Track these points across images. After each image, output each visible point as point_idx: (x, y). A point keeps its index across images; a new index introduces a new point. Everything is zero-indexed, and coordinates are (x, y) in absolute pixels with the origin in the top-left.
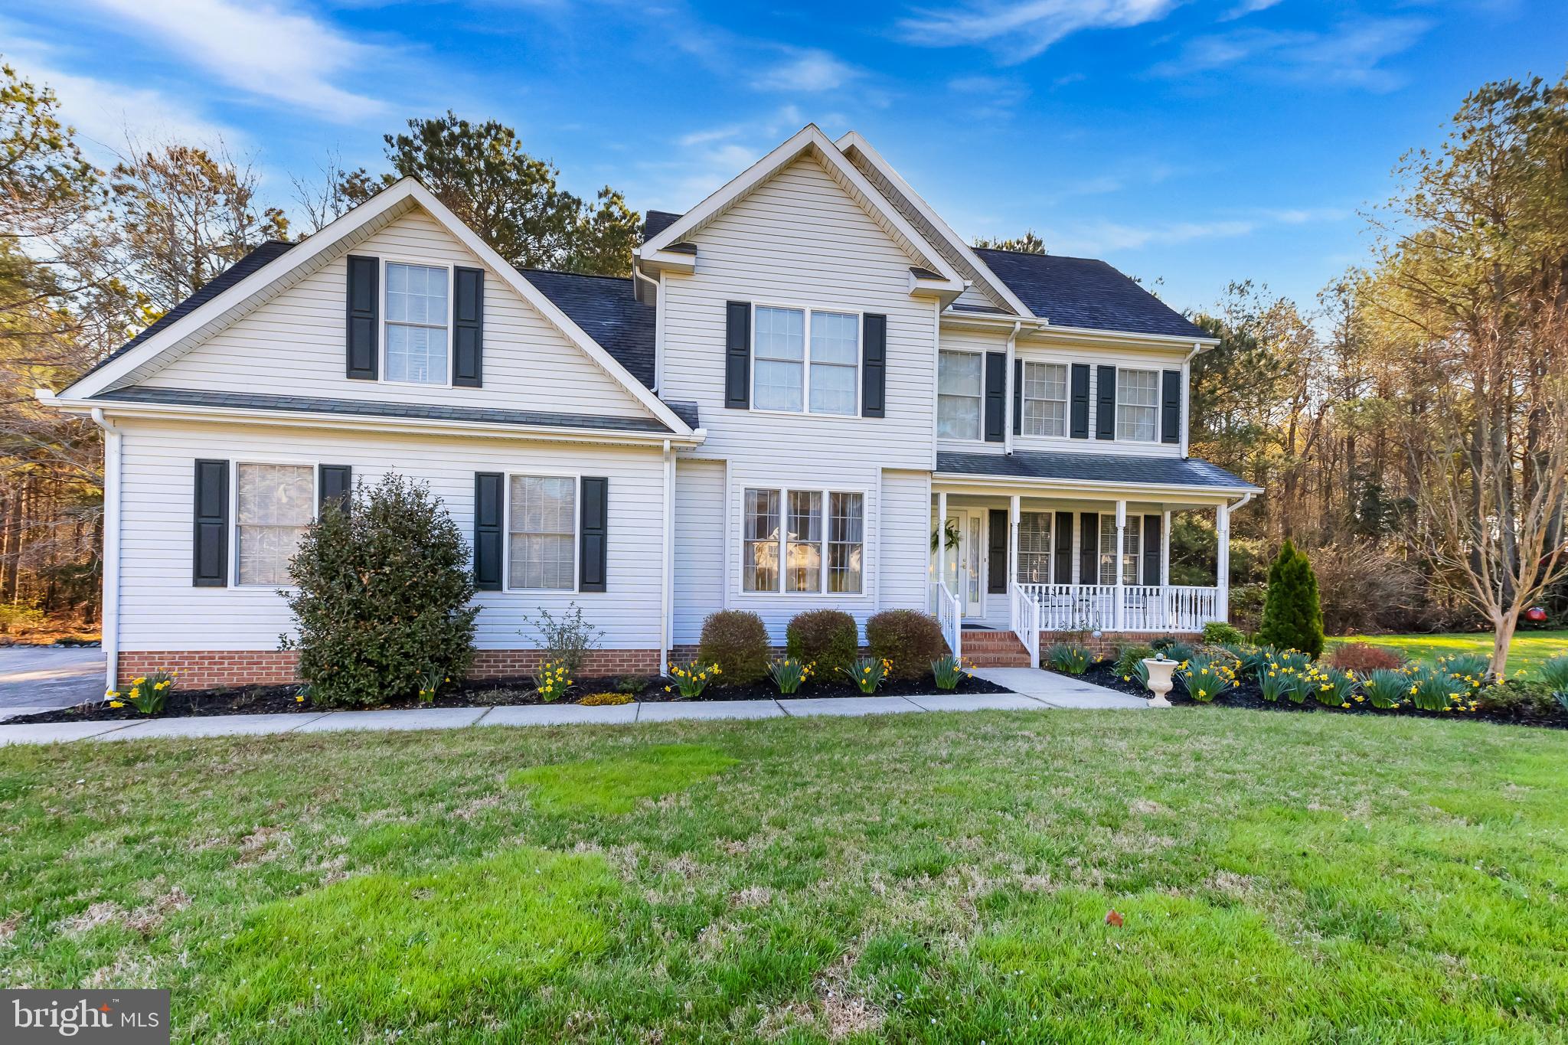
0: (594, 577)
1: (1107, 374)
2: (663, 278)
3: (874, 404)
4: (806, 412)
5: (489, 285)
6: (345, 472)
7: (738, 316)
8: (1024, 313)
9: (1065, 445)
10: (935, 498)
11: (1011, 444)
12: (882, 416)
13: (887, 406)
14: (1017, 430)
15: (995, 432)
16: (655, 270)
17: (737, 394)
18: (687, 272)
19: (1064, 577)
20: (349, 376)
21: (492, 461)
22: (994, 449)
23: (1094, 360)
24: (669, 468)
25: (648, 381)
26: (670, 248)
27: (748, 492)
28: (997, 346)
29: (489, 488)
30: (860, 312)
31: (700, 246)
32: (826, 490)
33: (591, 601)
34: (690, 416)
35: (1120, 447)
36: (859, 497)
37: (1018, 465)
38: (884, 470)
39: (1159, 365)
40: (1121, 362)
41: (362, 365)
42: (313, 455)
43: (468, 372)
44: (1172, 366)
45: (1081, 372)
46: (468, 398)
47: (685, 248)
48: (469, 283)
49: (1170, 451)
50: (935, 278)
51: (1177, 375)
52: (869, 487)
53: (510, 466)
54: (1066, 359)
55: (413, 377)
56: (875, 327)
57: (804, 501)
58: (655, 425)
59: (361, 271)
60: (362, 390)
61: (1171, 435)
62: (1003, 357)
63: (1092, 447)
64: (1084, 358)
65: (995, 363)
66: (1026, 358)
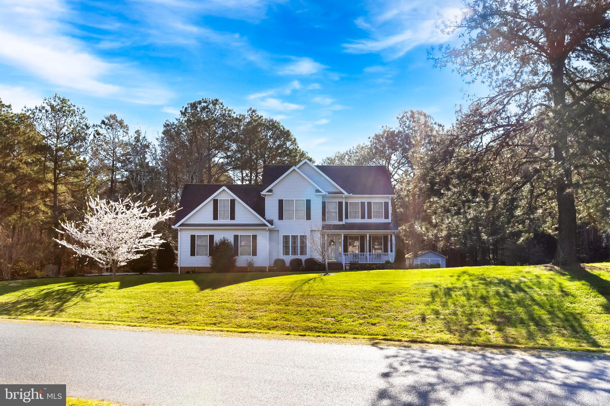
0: (254, 253)
1: (369, 204)
2: (266, 197)
3: (308, 217)
4: (295, 220)
5: (236, 203)
7: (281, 202)
8: (346, 194)
9: (359, 220)
10: (323, 236)
11: (344, 221)
12: (310, 220)
13: (311, 218)
14: (346, 218)
15: (341, 219)
16: (265, 195)
17: (281, 217)
18: (271, 195)
19: (362, 251)
20: (214, 220)
21: (237, 233)
22: (341, 223)
23: (366, 201)
24: (268, 233)
25: (264, 217)
26: (268, 192)
27: (283, 236)
28: (341, 201)
29: (236, 237)
30: (305, 199)
31: (273, 190)
32: (299, 235)
33: (254, 257)
34: (272, 223)
35: (374, 220)
36: (306, 236)
37: (347, 227)
38: (311, 230)
39: (383, 201)
40: (373, 201)
41: (215, 217)
42: (208, 233)
43: (233, 217)
44: (387, 201)
45: (363, 204)
46: (233, 222)
47: (270, 191)
48: (233, 202)
49: (386, 221)
50: (320, 192)
51: (388, 203)
52: (308, 234)
53: (239, 233)
54: (359, 201)
55: (224, 219)
56: (308, 202)
57: (294, 237)
58: (265, 225)
59: (216, 202)
60: (216, 222)
61: (387, 217)
62: (342, 202)
63: (366, 221)
64: (363, 200)
65: (340, 204)
66: (349, 201)
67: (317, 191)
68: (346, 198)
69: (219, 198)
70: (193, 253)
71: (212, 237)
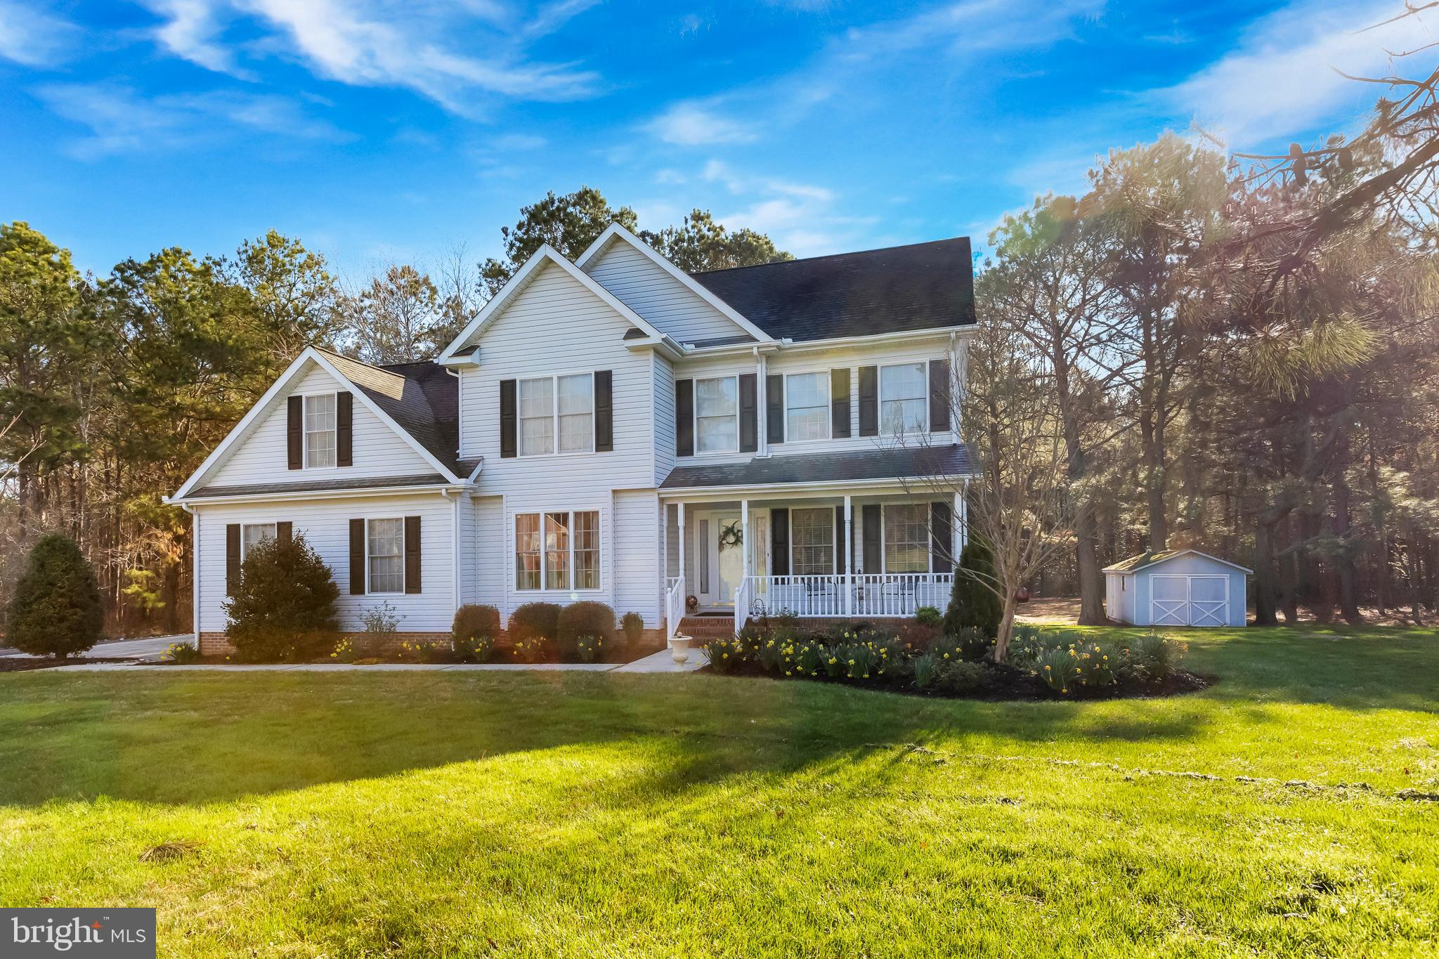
0: (414, 585)
1: (868, 374)
2: (460, 372)
3: (604, 441)
4: (556, 453)
6: (289, 527)
7: (508, 389)
8: (763, 338)
9: (830, 445)
11: (766, 452)
12: (611, 449)
13: (614, 441)
14: (775, 436)
15: (748, 444)
16: (453, 369)
17: (508, 447)
18: (472, 366)
20: (290, 468)
21: (358, 512)
22: (749, 457)
23: (852, 363)
24: (454, 507)
26: (457, 353)
27: (516, 517)
28: (747, 369)
29: (357, 529)
30: (592, 371)
31: (482, 346)
32: (572, 510)
33: (412, 600)
35: (885, 441)
36: (598, 514)
38: (614, 492)
39: (924, 356)
40: (882, 360)
41: (295, 461)
42: (275, 517)
43: (345, 458)
44: (939, 355)
45: (840, 377)
46: (344, 473)
47: (470, 351)
48: (346, 401)
49: (941, 440)
50: (642, 336)
52: (601, 505)
53: (366, 513)
54: (824, 365)
55: (318, 464)
56: (605, 380)
57: (555, 520)
59: (295, 405)
60: (295, 476)
61: (941, 424)
62: (755, 376)
63: (856, 444)
64: (840, 363)
65: (747, 383)
66: (787, 371)
67: (635, 333)
68: (769, 357)
69: (304, 391)
70: (233, 587)
71: (285, 531)
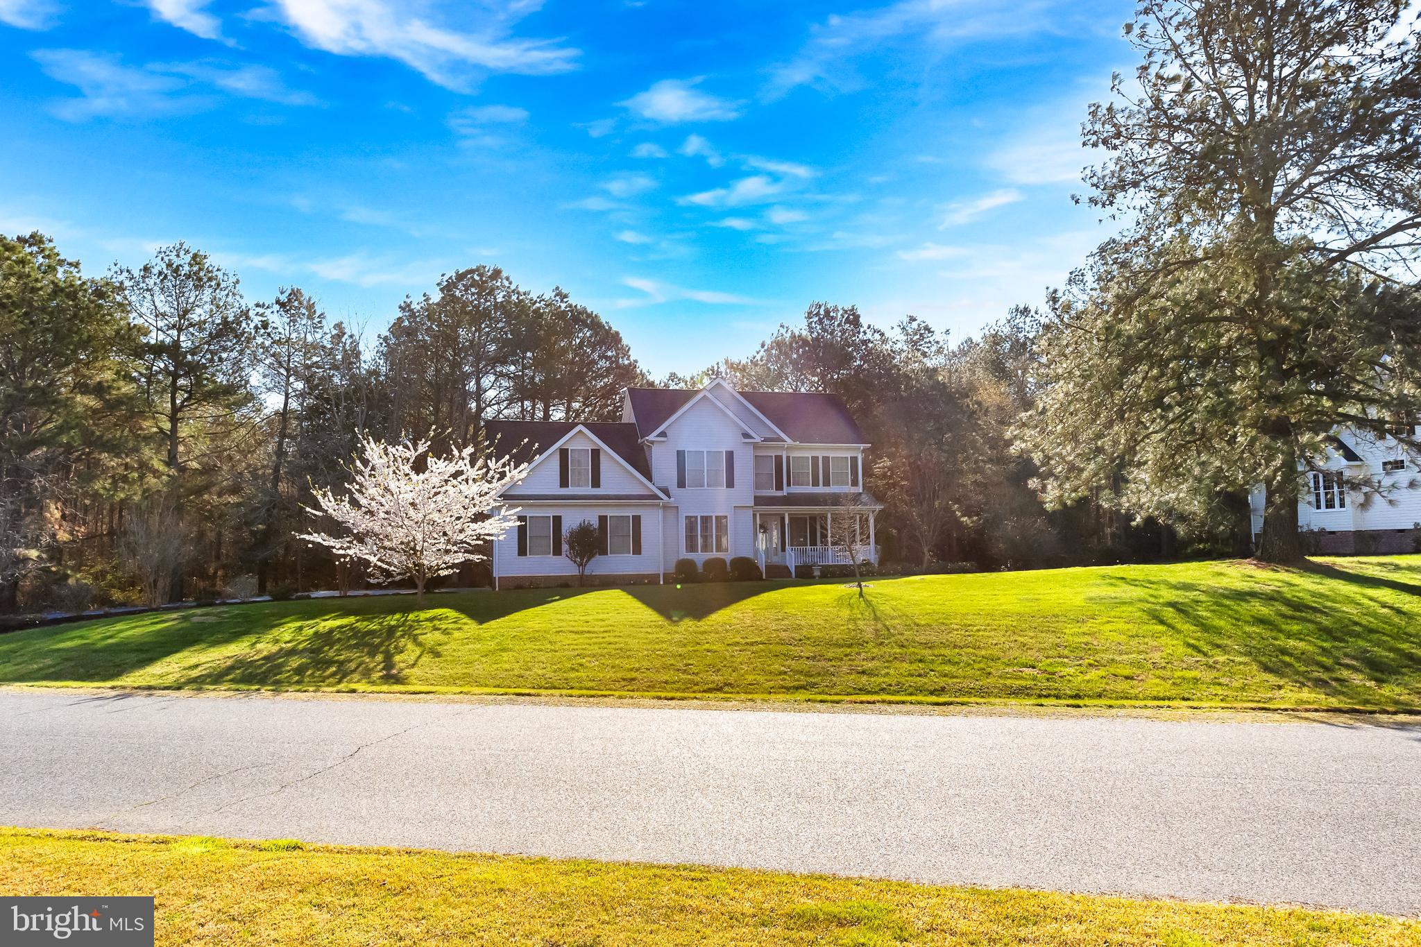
0: (637, 550)
1: (826, 459)
2: (655, 444)
3: (730, 484)
4: (706, 487)
5: (602, 454)
6: (560, 517)
7: (680, 455)
8: (789, 441)
9: (809, 489)
10: (754, 515)
11: (786, 491)
12: (734, 486)
13: (735, 483)
14: (789, 484)
15: (779, 487)
16: (652, 442)
17: (682, 483)
18: (663, 443)
19: (814, 543)
20: (562, 487)
21: (604, 512)
22: (779, 494)
23: (820, 454)
24: (661, 511)
25: (650, 479)
26: (658, 436)
27: (687, 517)
28: (779, 453)
29: (602, 519)
30: (726, 450)
31: (667, 433)
32: (714, 515)
33: (637, 557)
34: (666, 492)
35: (832, 489)
36: (726, 517)
37: (789, 500)
38: (734, 507)
39: (849, 455)
40: (831, 455)
41: (564, 483)
42: (551, 513)
43: (596, 483)
44: (854, 455)
45: (815, 459)
46: (596, 491)
47: (663, 434)
48: (596, 453)
49: (854, 490)
50: (750, 437)
51: (856, 458)
52: (729, 513)
53: (609, 513)
54: (809, 454)
55: (579, 486)
56: (730, 455)
57: (706, 520)
58: (656, 497)
59: (564, 453)
60: (564, 491)
61: (855, 483)
62: (782, 456)
63: (821, 489)
64: (815, 454)
65: (779, 459)
66: (792, 455)
67: (746, 435)
68: (789, 448)
69: (570, 447)
70: (522, 551)
71: (557, 520)
